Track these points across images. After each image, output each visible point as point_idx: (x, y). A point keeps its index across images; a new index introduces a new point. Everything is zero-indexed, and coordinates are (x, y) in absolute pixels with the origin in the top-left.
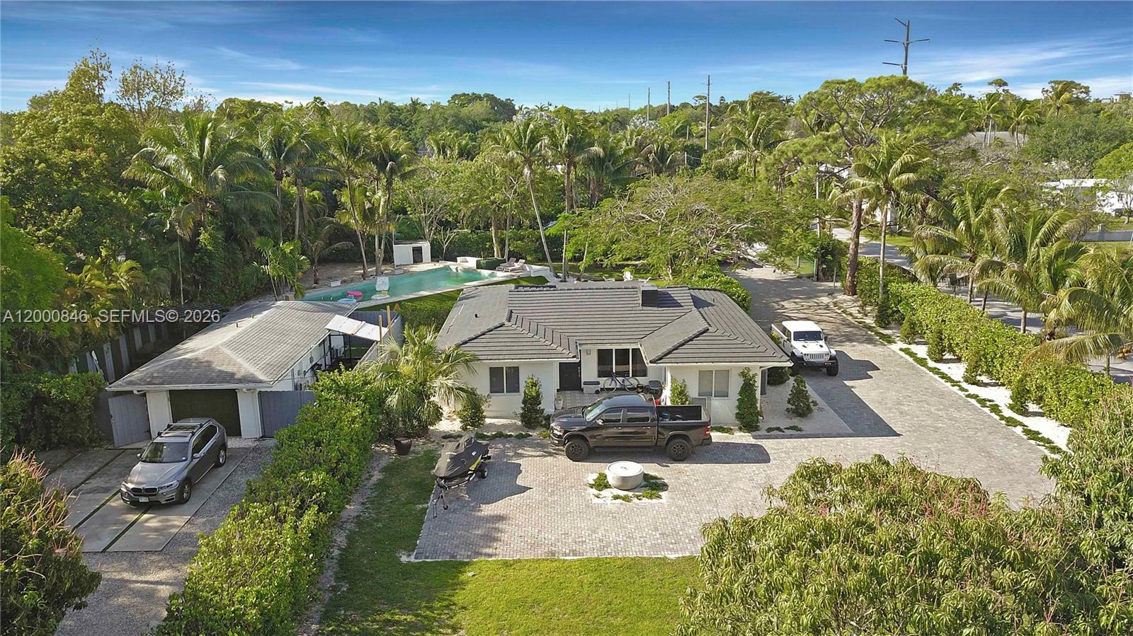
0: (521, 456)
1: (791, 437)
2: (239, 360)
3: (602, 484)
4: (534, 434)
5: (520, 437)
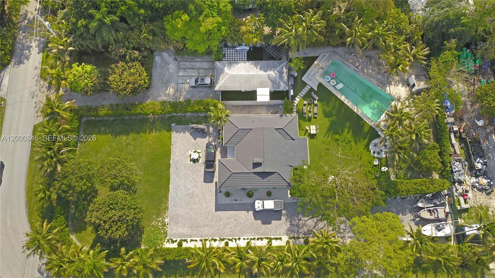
0: (209, 138)
1: (216, 190)
3: (195, 152)
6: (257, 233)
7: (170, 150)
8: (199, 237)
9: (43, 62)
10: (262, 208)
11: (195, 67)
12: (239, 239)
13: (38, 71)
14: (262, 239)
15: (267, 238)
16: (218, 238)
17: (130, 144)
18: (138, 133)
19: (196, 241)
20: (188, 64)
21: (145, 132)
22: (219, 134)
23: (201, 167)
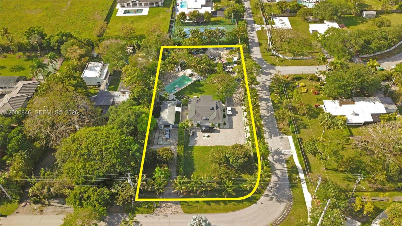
0: (197, 131)
1: (223, 129)
2: (170, 121)
3: (204, 137)
4: (198, 127)
5: (197, 128)
6: (241, 115)
7: (203, 146)
8: (245, 134)
9: (142, 213)
10: (231, 111)
11: (158, 138)
12: (244, 121)
13: (148, 215)
14: (243, 114)
15: (243, 112)
16: (245, 128)
17: (198, 163)
18: (193, 160)
19: (247, 135)
20: (155, 141)
21: (193, 157)
22: (195, 128)
23: (212, 135)
